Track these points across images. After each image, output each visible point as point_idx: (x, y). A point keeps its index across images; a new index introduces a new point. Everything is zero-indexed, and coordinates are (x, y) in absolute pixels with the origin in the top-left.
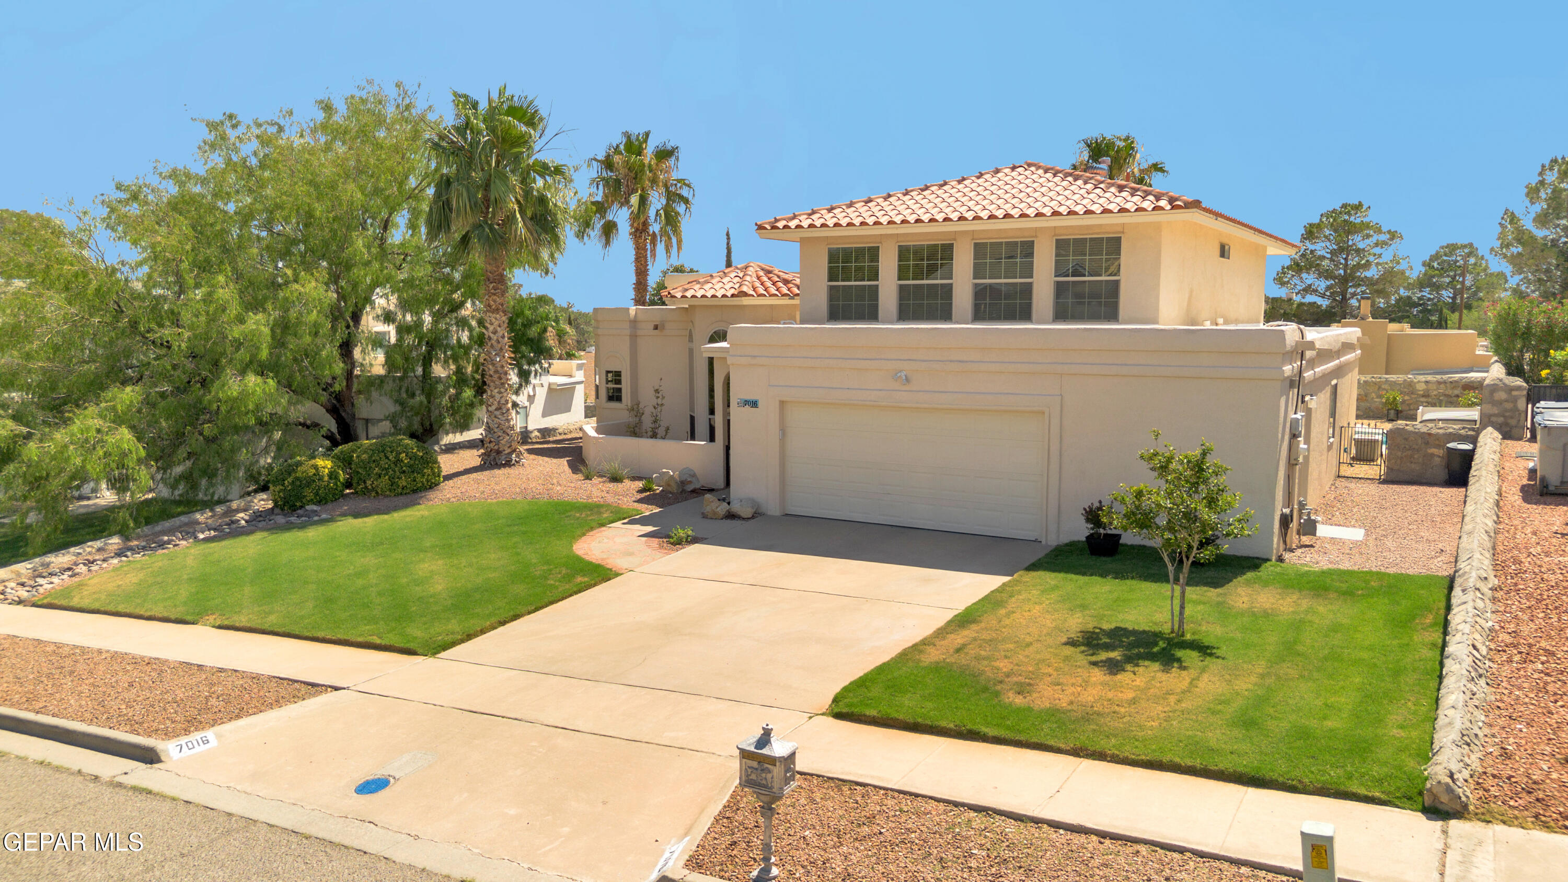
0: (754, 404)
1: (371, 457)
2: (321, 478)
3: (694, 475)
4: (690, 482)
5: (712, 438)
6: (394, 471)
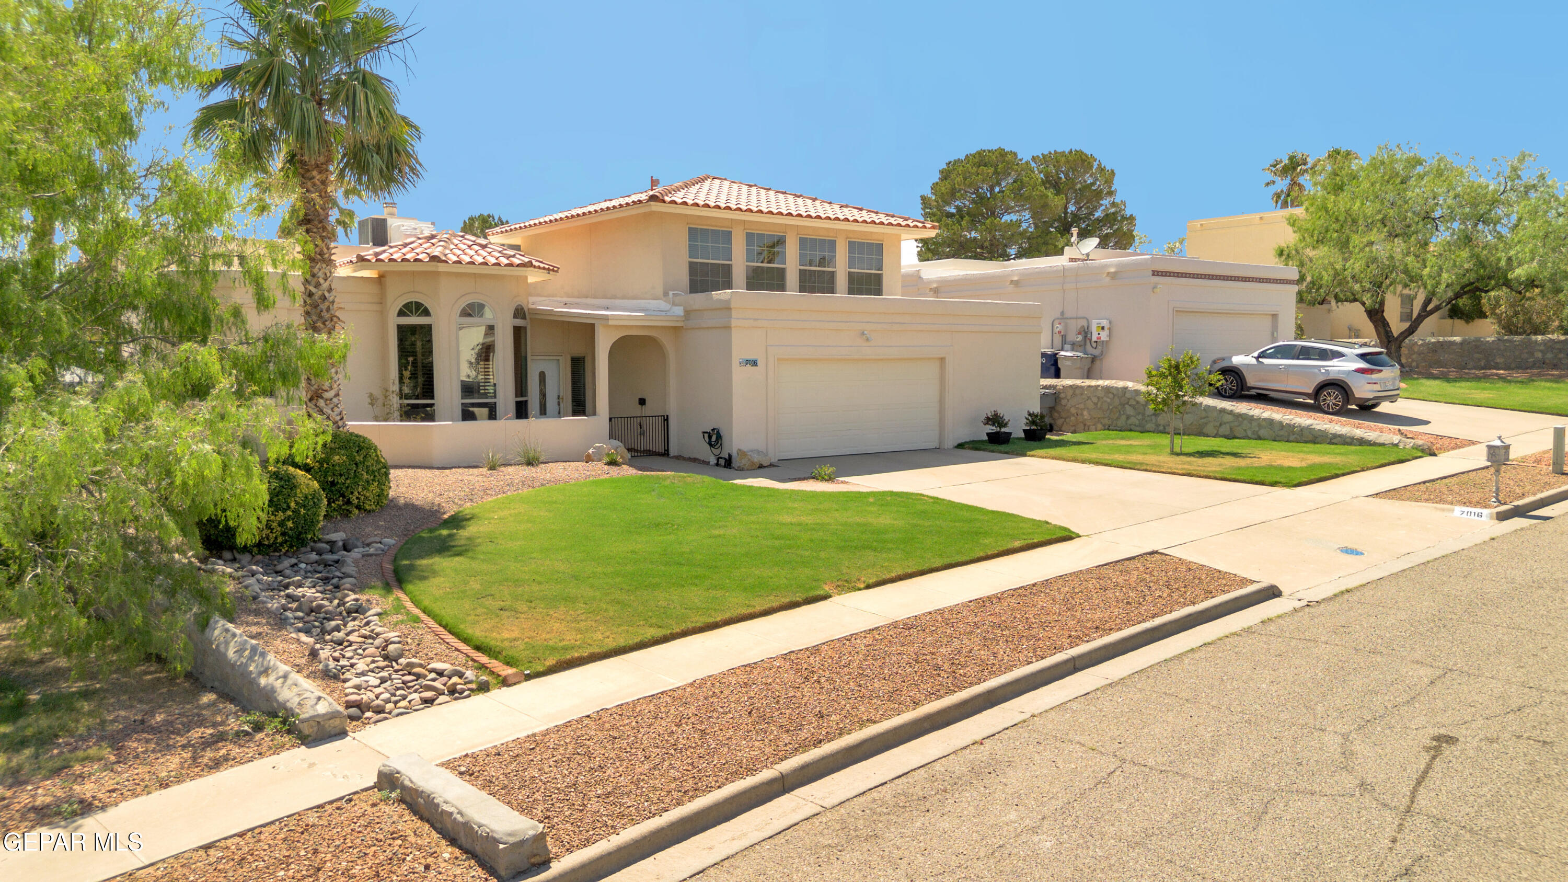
0: (754, 363)
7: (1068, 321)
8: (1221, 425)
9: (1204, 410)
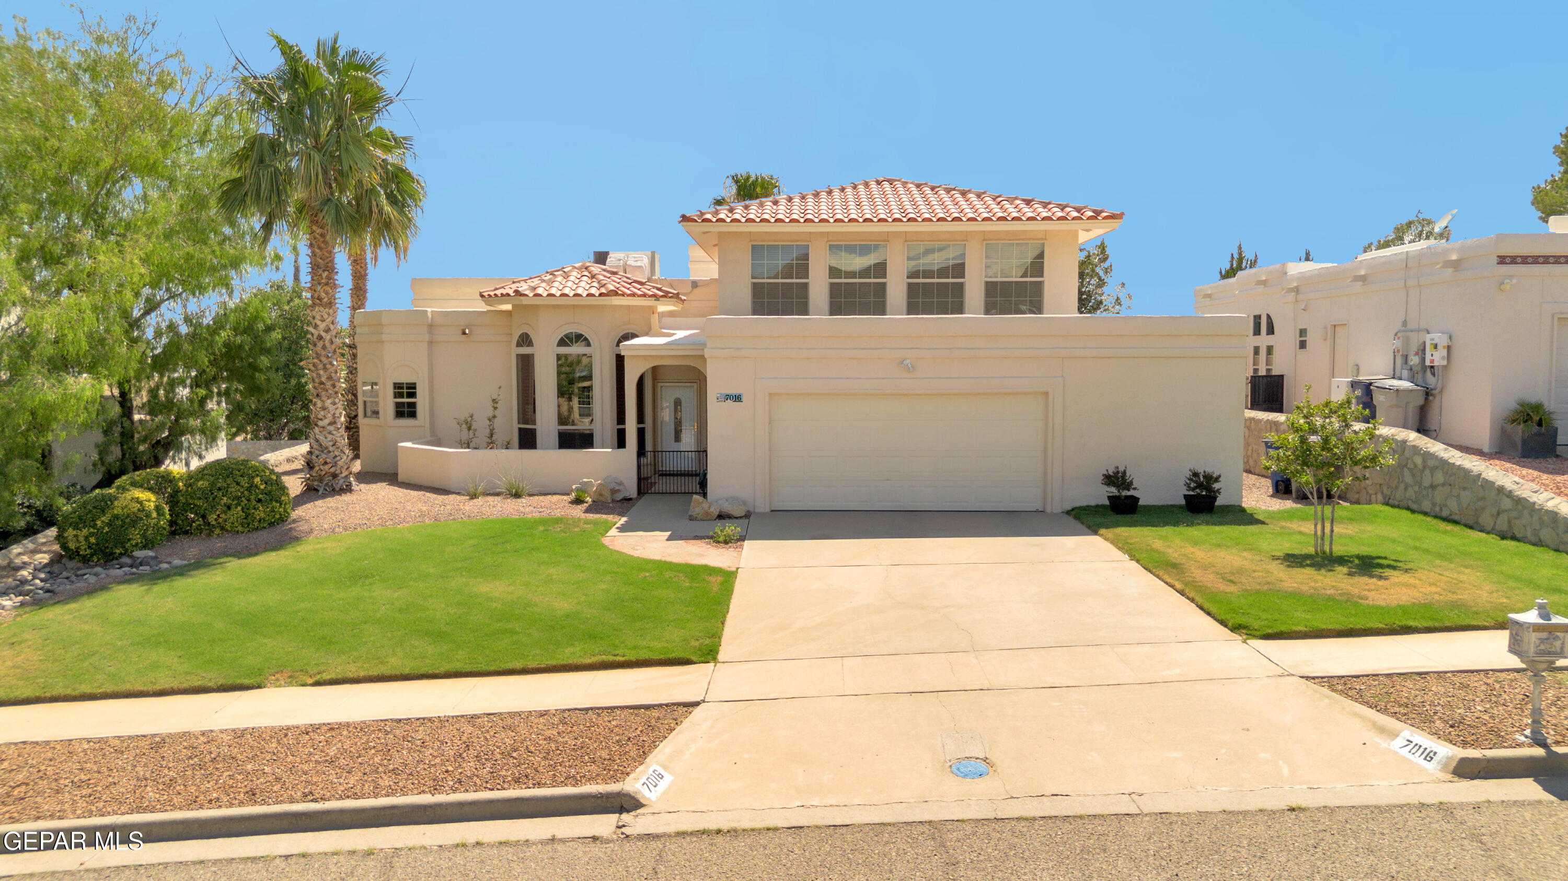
0: (738, 398)
1: (213, 484)
2: (148, 516)
3: (621, 484)
4: (618, 491)
5: (621, 443)
6: (249, 500)
7: (1411, 334)
8: (1499, 514)
9: (1482, 486)
